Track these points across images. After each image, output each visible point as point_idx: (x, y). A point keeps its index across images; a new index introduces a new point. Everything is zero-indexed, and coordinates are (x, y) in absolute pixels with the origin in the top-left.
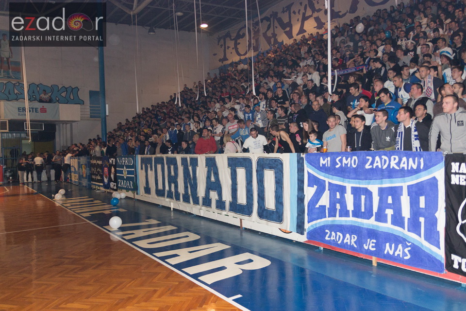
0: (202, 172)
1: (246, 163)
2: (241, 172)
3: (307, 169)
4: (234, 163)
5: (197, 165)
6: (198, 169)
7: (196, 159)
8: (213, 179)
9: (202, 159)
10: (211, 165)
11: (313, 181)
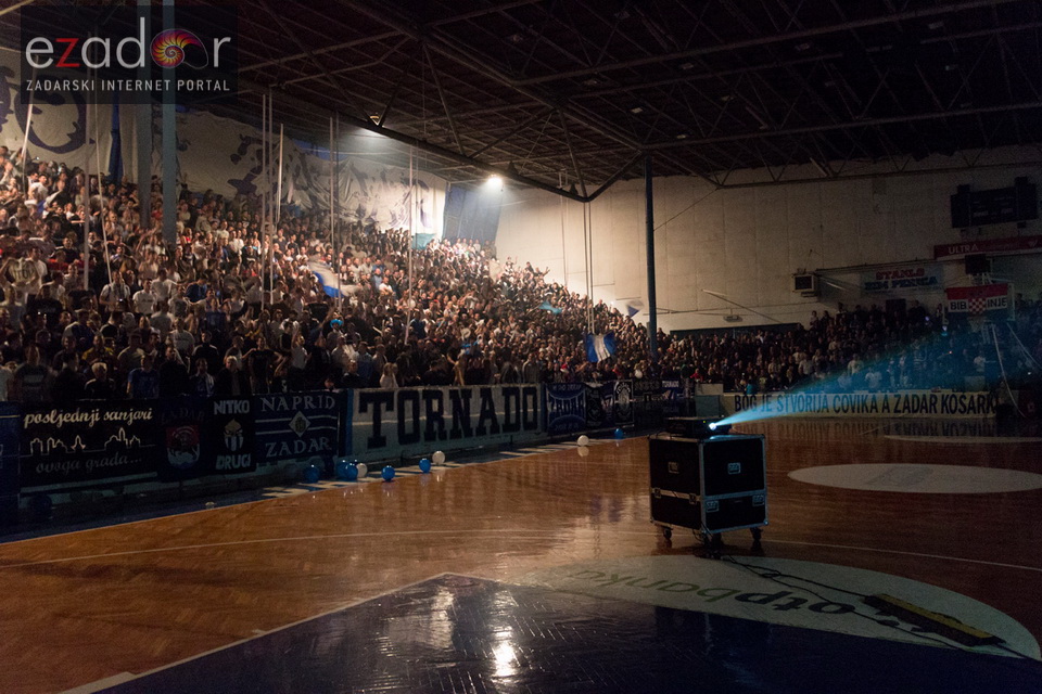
0: (476, 403)
1: (515, 391)
2: (513, 398)
3: (548, 393)
4: (507, 393)
5: (471, 397)
6: (472, 401)
7: (470, 391)
8: (487, 408)
9: (476, 389)
10: (486, 394)
11: (551, 399)
